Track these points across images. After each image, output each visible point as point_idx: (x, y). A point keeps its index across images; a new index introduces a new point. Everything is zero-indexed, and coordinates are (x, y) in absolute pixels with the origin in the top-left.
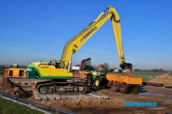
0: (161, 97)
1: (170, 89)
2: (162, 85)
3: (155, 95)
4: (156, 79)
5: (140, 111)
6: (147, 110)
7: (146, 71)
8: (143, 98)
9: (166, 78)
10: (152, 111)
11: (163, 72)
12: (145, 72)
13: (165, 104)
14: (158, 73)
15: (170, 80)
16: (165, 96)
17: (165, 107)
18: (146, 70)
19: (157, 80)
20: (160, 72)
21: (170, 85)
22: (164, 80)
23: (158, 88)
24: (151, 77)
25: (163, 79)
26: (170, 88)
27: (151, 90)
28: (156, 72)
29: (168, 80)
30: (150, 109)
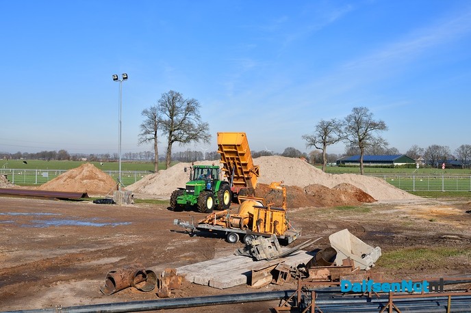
0: (95, 228)
1: (107, 205)
2: (85, 195)
3: (77, 226)
4: (61, 181)
5: (61, 275)
6: (76, 270)
7: (18, 156)
8: (50, 236)
9: (90, 177)
10: (91, 269)
11: (69, 159)
12: (16, 158)
13: (115, 247)
14: (53, 162)
15: (100, 180)
16: (103, 227)
17: (120, 256)
18: (19, 153)
19: (65, 182)
20: (59, 159)
21: (101, 193)
22: (85, 181)
23: (75, 206)
24: (45, 175)
25: (82, 179)
26: (105, 203)
27: (59, 212)
28: (49, 159)
29: (96, 181)
30: (82, 264)
